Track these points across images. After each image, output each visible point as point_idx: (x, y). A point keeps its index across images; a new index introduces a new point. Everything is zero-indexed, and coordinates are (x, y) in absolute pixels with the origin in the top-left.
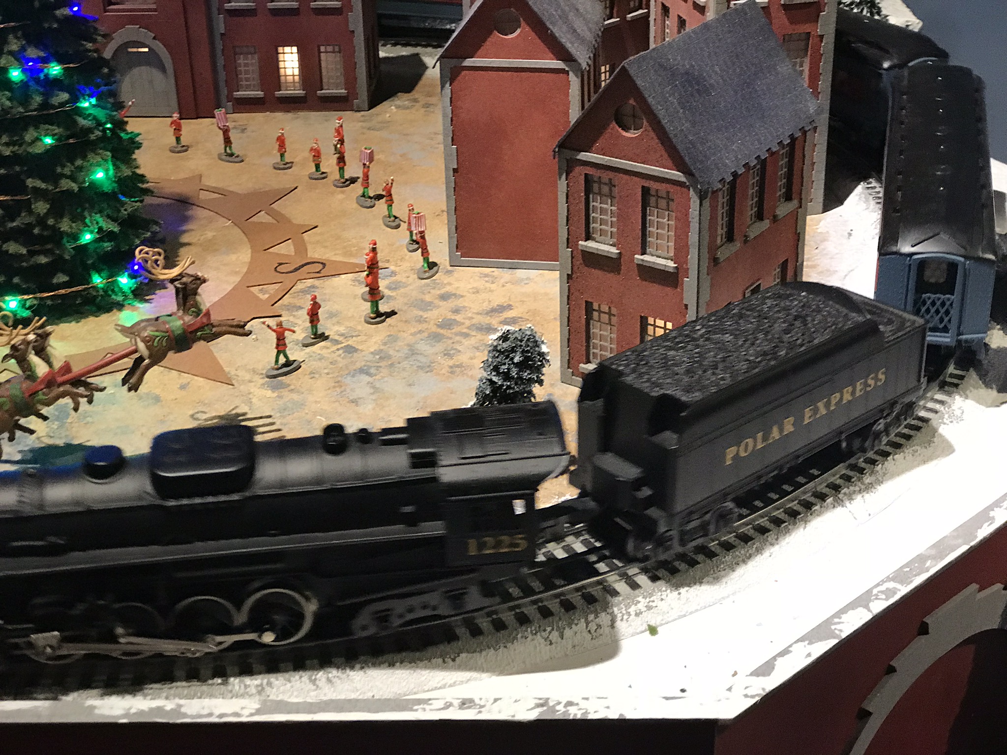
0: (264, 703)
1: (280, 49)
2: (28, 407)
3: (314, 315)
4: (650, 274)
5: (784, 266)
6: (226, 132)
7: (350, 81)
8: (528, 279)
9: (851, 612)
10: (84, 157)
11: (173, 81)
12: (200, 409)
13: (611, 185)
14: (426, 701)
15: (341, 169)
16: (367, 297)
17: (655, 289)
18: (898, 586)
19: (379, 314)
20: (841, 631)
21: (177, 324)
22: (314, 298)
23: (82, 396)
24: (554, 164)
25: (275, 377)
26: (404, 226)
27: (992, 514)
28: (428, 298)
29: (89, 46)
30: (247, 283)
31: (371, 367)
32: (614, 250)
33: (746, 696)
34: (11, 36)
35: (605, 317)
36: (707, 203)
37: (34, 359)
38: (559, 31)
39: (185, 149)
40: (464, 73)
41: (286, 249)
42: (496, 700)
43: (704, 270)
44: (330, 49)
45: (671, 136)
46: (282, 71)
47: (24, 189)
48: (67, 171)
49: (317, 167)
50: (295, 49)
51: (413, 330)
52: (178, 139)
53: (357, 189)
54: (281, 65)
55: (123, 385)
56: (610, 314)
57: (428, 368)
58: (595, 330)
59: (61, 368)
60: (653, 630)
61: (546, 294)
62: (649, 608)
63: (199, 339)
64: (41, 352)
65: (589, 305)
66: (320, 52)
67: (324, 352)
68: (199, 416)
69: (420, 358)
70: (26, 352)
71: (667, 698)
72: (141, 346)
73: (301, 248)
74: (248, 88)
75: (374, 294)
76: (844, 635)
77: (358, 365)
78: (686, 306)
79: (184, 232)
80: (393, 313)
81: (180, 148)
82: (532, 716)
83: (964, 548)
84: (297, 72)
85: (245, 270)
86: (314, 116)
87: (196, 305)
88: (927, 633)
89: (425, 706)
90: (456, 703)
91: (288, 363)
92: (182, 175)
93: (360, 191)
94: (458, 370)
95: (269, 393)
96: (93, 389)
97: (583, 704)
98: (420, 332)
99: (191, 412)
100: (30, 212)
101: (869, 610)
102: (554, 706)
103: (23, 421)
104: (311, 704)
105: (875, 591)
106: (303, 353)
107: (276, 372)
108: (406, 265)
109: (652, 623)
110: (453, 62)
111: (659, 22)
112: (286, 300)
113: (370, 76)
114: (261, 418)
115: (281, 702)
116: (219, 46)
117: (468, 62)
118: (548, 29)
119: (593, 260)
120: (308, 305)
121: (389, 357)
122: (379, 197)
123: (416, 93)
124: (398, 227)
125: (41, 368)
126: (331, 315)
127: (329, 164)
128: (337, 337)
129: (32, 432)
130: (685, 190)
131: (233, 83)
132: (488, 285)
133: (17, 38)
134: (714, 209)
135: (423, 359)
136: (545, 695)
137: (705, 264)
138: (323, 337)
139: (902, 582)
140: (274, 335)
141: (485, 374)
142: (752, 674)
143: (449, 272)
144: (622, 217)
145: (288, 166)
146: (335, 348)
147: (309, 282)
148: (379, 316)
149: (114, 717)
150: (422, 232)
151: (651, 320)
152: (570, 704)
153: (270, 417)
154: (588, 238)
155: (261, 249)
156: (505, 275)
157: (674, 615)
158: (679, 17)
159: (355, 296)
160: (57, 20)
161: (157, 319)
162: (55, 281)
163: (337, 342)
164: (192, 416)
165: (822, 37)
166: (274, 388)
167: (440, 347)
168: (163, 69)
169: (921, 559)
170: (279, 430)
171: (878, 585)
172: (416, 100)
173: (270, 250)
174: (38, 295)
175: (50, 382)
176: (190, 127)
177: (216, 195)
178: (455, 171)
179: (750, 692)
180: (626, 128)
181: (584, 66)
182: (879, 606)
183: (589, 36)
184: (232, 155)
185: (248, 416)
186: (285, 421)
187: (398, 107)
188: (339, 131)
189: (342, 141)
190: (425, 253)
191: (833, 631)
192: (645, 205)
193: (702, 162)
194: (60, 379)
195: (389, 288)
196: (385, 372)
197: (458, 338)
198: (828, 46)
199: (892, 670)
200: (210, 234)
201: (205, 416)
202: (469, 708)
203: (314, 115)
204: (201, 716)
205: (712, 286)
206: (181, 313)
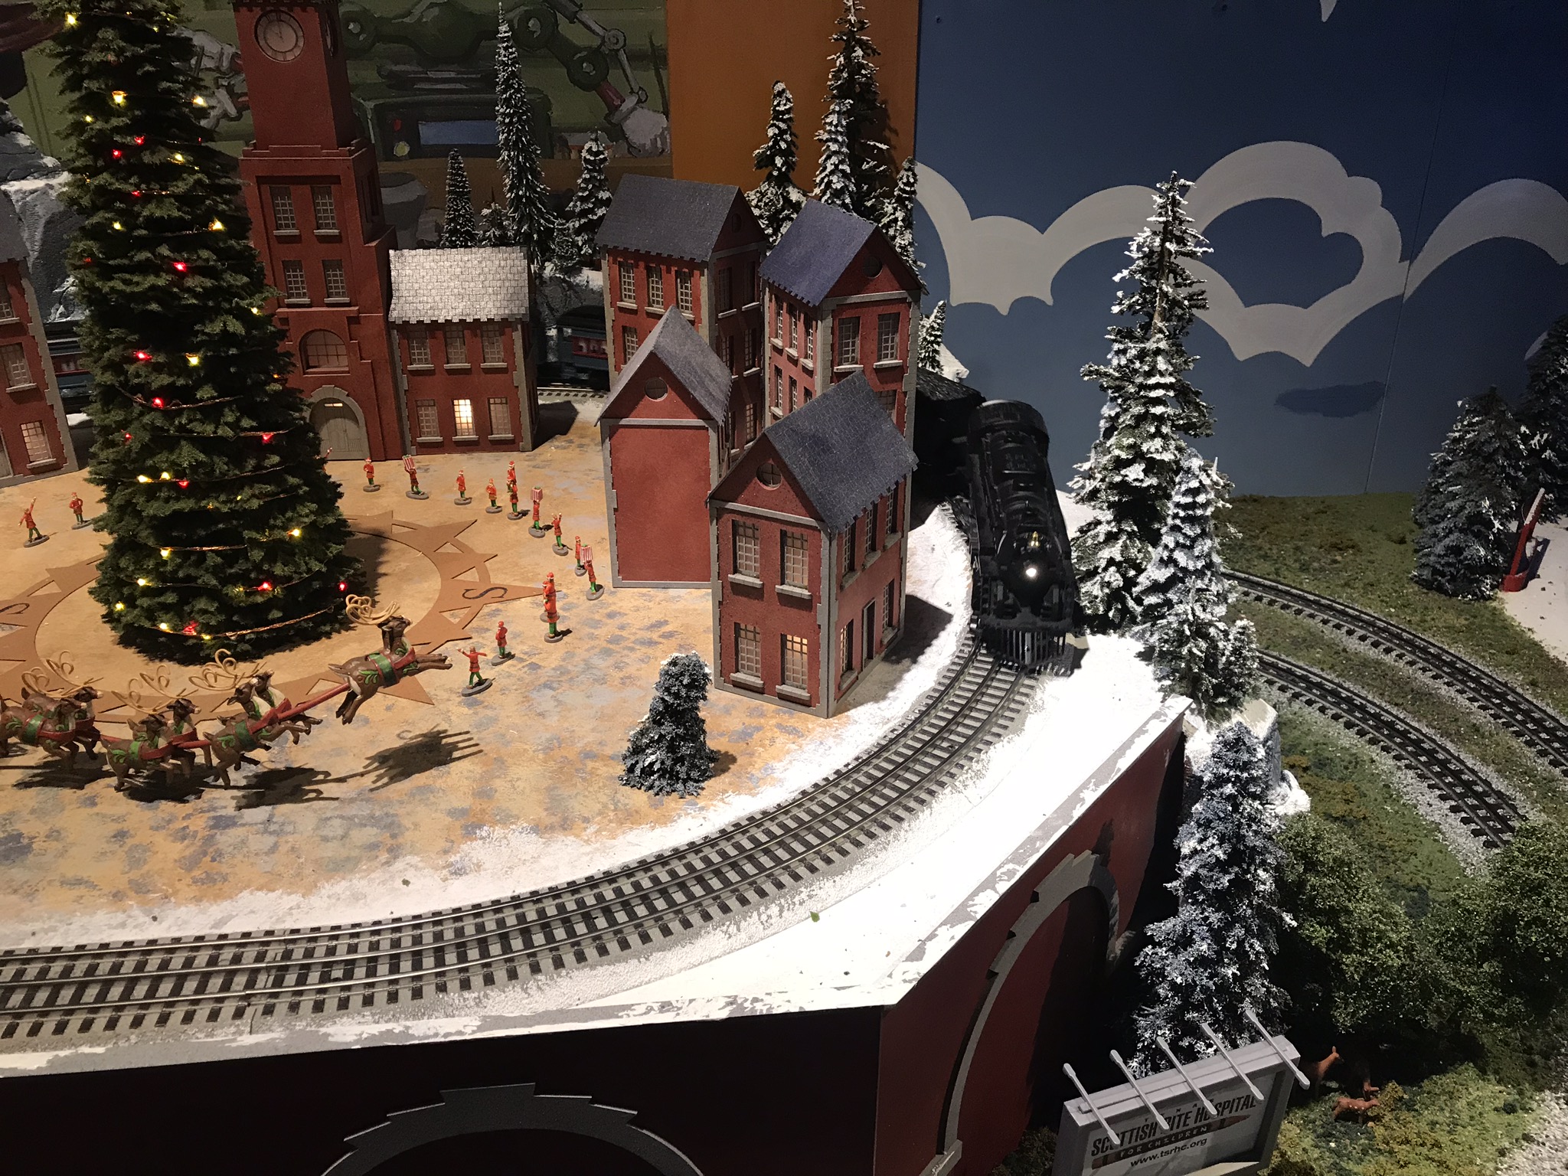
0: (484, 1018)
1: (456, 402)
2: (253, 741)
3: (501, 639)
4: (788, 600)
5: (891, 585)
6: (413, 474)
7: (516, 428)
8: (679, 597)
9: (981, 894)
10: (294, 510)
11: (364, 429)
12: (405, 728)
13: (754, 528)
14: (629, 1007)
15: (514, 505)
16: (546, 618)
17: (793, 612)
18: (1017, 867)
19: (556, 634)
20: (975, 912)
21: (386, 662)
22: (501, 625)
23: (302, 731)
24: (707, 511)
25: (470, 695)
26: (572, 553)
27: (1082, 795)
28: (597, 617)
29: (297, 415)
30: (439, 610)
31: (552, 682)
32: (758, 582)
33: (905, 981)
34: (227, 410)
35: (751, 635)
36: (835, 543)
37: (257, 700)
38: (698, 395)
39: (377, 488)
40: (620, 430)
41: (472, 576)
42: (691, 1001)
43: (833, 597)
44: (498, 401)
45: (805, 489)
46: (458, 420)
47: (242, 540)
48: (279, 523)
49: (493, 503)
50: (468, 401)
51: (587, 647)
52: (371, 481)
53: (529, 520)
54: (457, 414)
55: (338, 716)
56: (755, 632)
57: (602, 681)
58: (743, 645)
59: (281, 706)
60: (815, 917)
61: (695, 610)
62: (810, 897)
63: (405, 675)
64: (263, 692)
65: (737, 626)
66: (489, 404)
67: (513, 670)
68: (404, 735)
69: (595, 671)
70: (249, 695)
71: (838, 989)
72: (354, 684)
73: (485, 575)
74: (429, 434)
75: (552, 615)
76: (979, 916)
77: (542, 680)
78: (819, 626)
79: (381, 563)
80: (568, 632)
81: (373, 487)
82: (723, 1014)
83: (1064, 828)
84: (470, 420)
85: (437, 597)
86: (487, 457)
87: (403, 646)
88: (1037, 900)
89: (629, 1012)
90: (656, 1007)
91: (481, 682)
92: (376, 512)
93: (532, 523)
94: (628, 681)
95: (466, 710)
96: (310, 722)
97: (768, 1000)
98: (593, 648)
99: (398, 732)
100: (247, 559)
101: (997, 892)
102: (742, 1004)
103: (249, 755)
104: (527, 1017)
105: (998, 873)
106: (493, 672)
107: (471, 691)
108: (576, 588)
109: (814, 911)
110: (611, 421)
111: (773, 380)
112: (474, 623)
113: (532, 422)
114: (460, 734)
115: (500, 1017)
116: (404, 399)
117: (624, 422)
118: (690, 393)
119: (739, 589)
120: (497, 630)
121: (569, 672)
122: (548, 528)
123: (570, 436)
124: (566, 554)
125: (264, 708)
126: (516, 636)
127: (503, 500)
128: (522, 656)
129: (256, 763)
130: (817, 533)
131: (417, 430)
132: (647, 603)
133: (233, 411)
134: (839, 546)
135: (599, 673)
136: (734, 994)
137: (834, 590)
138: (509, 656)
139: (1019, 863)
140: (468, 660)
141: (658, 694)
142: (907, 960)
143: (612, 593)
144: (764, 555)
145: (467, 501)
146: (520, 666)
147: (494, 606)
148: (557, 635)
149: (346, 1043)
150: (589, 562)
151: (789, 637)
152: (755, 1000)
153: (467, 732)
154: (735, 571)
155: (450, 579)
156: (660, 594)
157: (831, 901)
158: (791, 378)
159: (535, 618)
160: (266, 394)
161: (366, 658)
162: (270, 617)
163: (522, 660)
164: (398, 735)
165: (905, 393)
166: (470, 705)
167: (611, 661)
168: (356, 421)
169: (1031, 840)
170: (477, 745)
171: (1000, 867)
172: (571, 442)
173: (458, 578)
174: (256, 630)
175: (272, 720)
176: (380, 468)
177: (407, 530)
178: (615, 510)
179: (908, 977)
180: (766, 483)
181: (721, 423)
182: (1003, 887)
183: (721, 397)
184: (418, 493)
185: (449, 733)
186: (481, 736)
187: (557, 447)
188: (511, 473)
189: (514, 482)
190: (592, 577)
191: (969, 914)
192: (783, 544)
193: (830, 510)
194: (281, 716)
195: (564, 609)
196: (566, 686)
197: (626, 652)
198: (910, 401)
199: (1012, 935)
200: (403, 565)
201: (410, 735)
202: (668, 1011)
203: (486, 455)
204: (429, 1037)
205: (839, 609)
206: (388, 652)
